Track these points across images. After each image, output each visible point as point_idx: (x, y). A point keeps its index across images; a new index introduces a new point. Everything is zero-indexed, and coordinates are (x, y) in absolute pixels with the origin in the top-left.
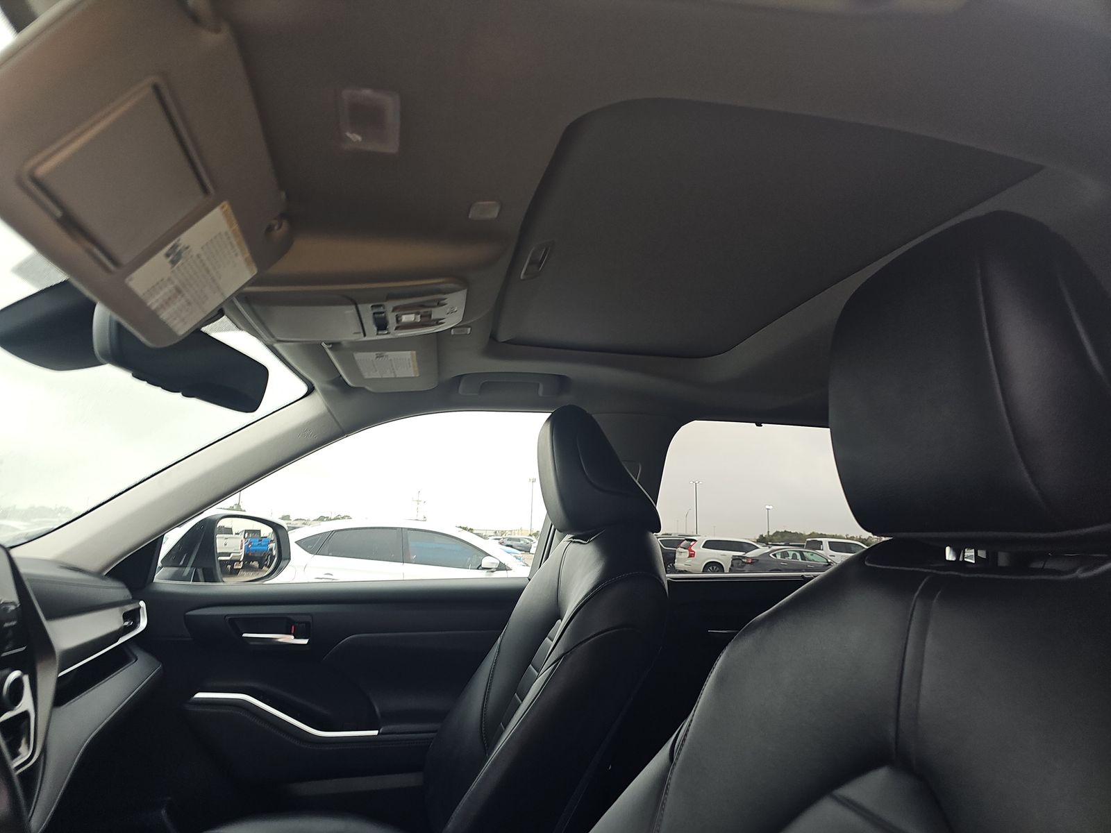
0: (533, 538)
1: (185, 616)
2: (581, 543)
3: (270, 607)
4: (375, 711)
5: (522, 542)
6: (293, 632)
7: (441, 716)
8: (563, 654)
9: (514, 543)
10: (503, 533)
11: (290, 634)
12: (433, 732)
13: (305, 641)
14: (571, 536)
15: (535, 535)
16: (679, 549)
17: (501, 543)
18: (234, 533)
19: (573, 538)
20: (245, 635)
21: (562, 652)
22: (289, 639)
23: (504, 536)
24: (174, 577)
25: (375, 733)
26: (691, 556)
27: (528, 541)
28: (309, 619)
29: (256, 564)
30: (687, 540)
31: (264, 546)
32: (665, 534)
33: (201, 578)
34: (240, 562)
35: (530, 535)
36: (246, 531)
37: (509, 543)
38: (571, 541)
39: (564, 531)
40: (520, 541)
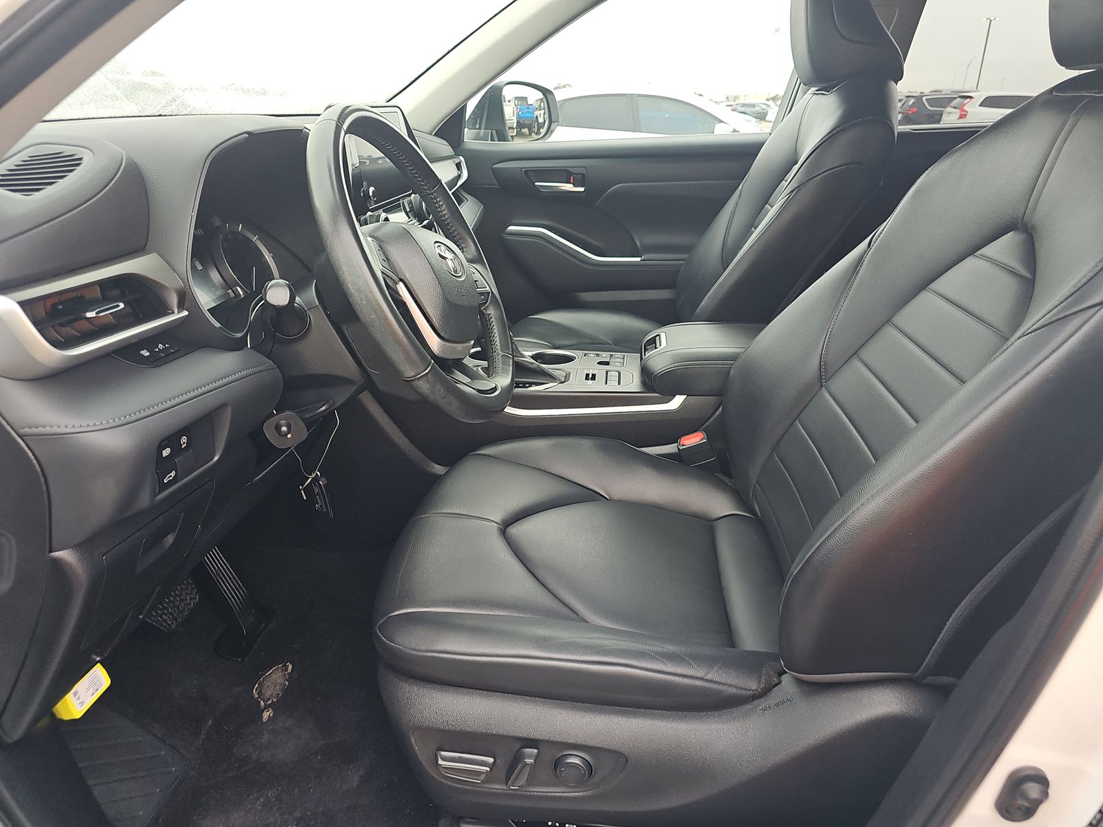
0: (771, 103)
1: (492, 168)
2: (824, 94)
3: (553, 161)
4: (636, 245)
5: (757, 108)
6: (572, 181)
7: (689, 249)
8: (797, 187)
9: (748, 110)
10: (736, 98)
11: (570, 183)
12: (682, 260)
13: (582, 189)
14: (817, 88)
15: (774, 99)
16: (949, 109)
17: (733, 110)
18: (507, 101)
19: (817, 91)
20: (536, 184)
21: (797, 185)
22: (569, 187)
23: (737, 102)
24: (477, 138)
25: (638, 259)
26: (961, 117)
27: (764, 107)
28: (583, 171)
29: (526, 131)
30: (961, 97)
31: (530, 113)
32: (935, 91)
33: (496, 138)
34: (514, 129)
35: (768, 100)
36: (516, 98)
37: (742, 109)
38: (815, 94)
39: (808, 84)
40: (754, 107)
